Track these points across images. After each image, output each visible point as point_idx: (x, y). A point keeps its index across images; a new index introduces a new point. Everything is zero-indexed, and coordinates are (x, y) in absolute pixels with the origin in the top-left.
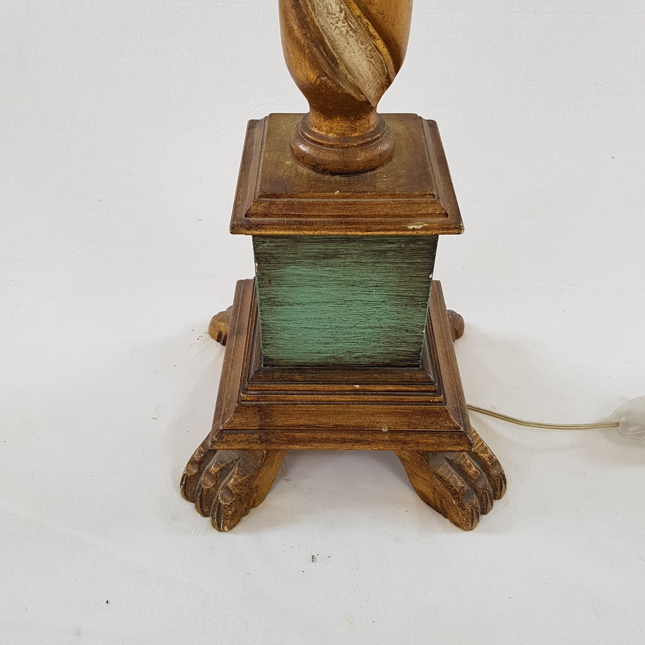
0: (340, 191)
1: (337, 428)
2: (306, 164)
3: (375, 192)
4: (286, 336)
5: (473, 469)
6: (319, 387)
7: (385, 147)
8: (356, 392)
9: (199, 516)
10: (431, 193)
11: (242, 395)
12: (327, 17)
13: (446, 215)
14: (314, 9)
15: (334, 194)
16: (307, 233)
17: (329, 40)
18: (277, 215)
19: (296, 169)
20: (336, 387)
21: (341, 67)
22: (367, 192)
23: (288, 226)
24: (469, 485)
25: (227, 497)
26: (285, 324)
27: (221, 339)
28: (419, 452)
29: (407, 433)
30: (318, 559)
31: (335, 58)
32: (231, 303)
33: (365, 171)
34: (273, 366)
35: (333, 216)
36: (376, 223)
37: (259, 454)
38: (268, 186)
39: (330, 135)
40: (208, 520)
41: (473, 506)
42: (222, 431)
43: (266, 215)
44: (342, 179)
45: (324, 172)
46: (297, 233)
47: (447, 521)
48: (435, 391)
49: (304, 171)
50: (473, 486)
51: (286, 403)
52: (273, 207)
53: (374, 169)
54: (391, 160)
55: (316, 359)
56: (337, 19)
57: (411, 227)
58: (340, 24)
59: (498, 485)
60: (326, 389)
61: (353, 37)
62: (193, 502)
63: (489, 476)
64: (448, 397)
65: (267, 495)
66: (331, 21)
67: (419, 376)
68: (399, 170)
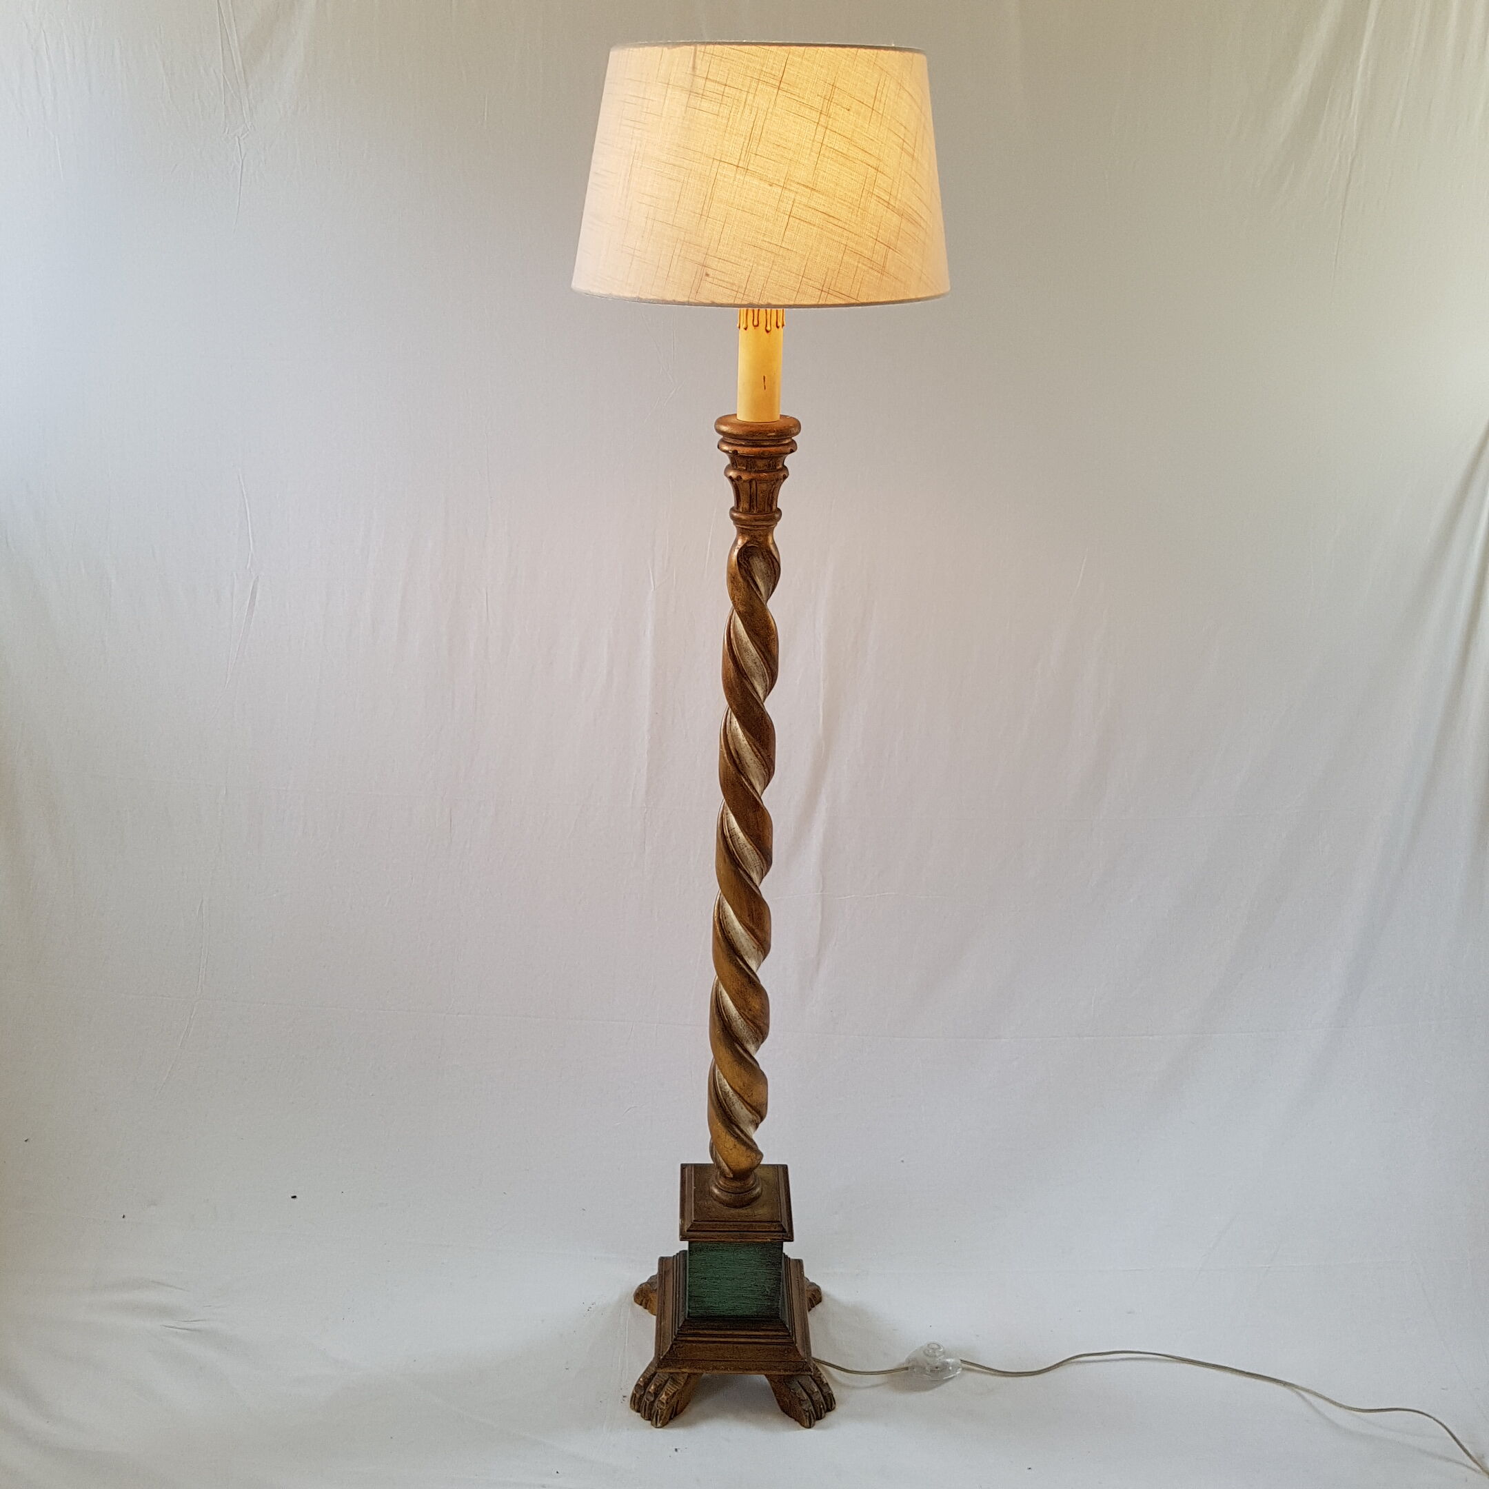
5: (813, 1388)
7: (758, 1190)
9: (643, 1421)
13: (786, 1233)
25: (661, 1406)
28: (780, 1375)
38: (698, 1215)
40: (649, 1422)
41: (810, 1409)
42: (661, 1360)
43: (695, 1234)
48: (789, 1336)
52: (703, 1227)
59: (828, 1401)
62: (639, 1412)
63: (822, 1393)
67: (780, 1325)
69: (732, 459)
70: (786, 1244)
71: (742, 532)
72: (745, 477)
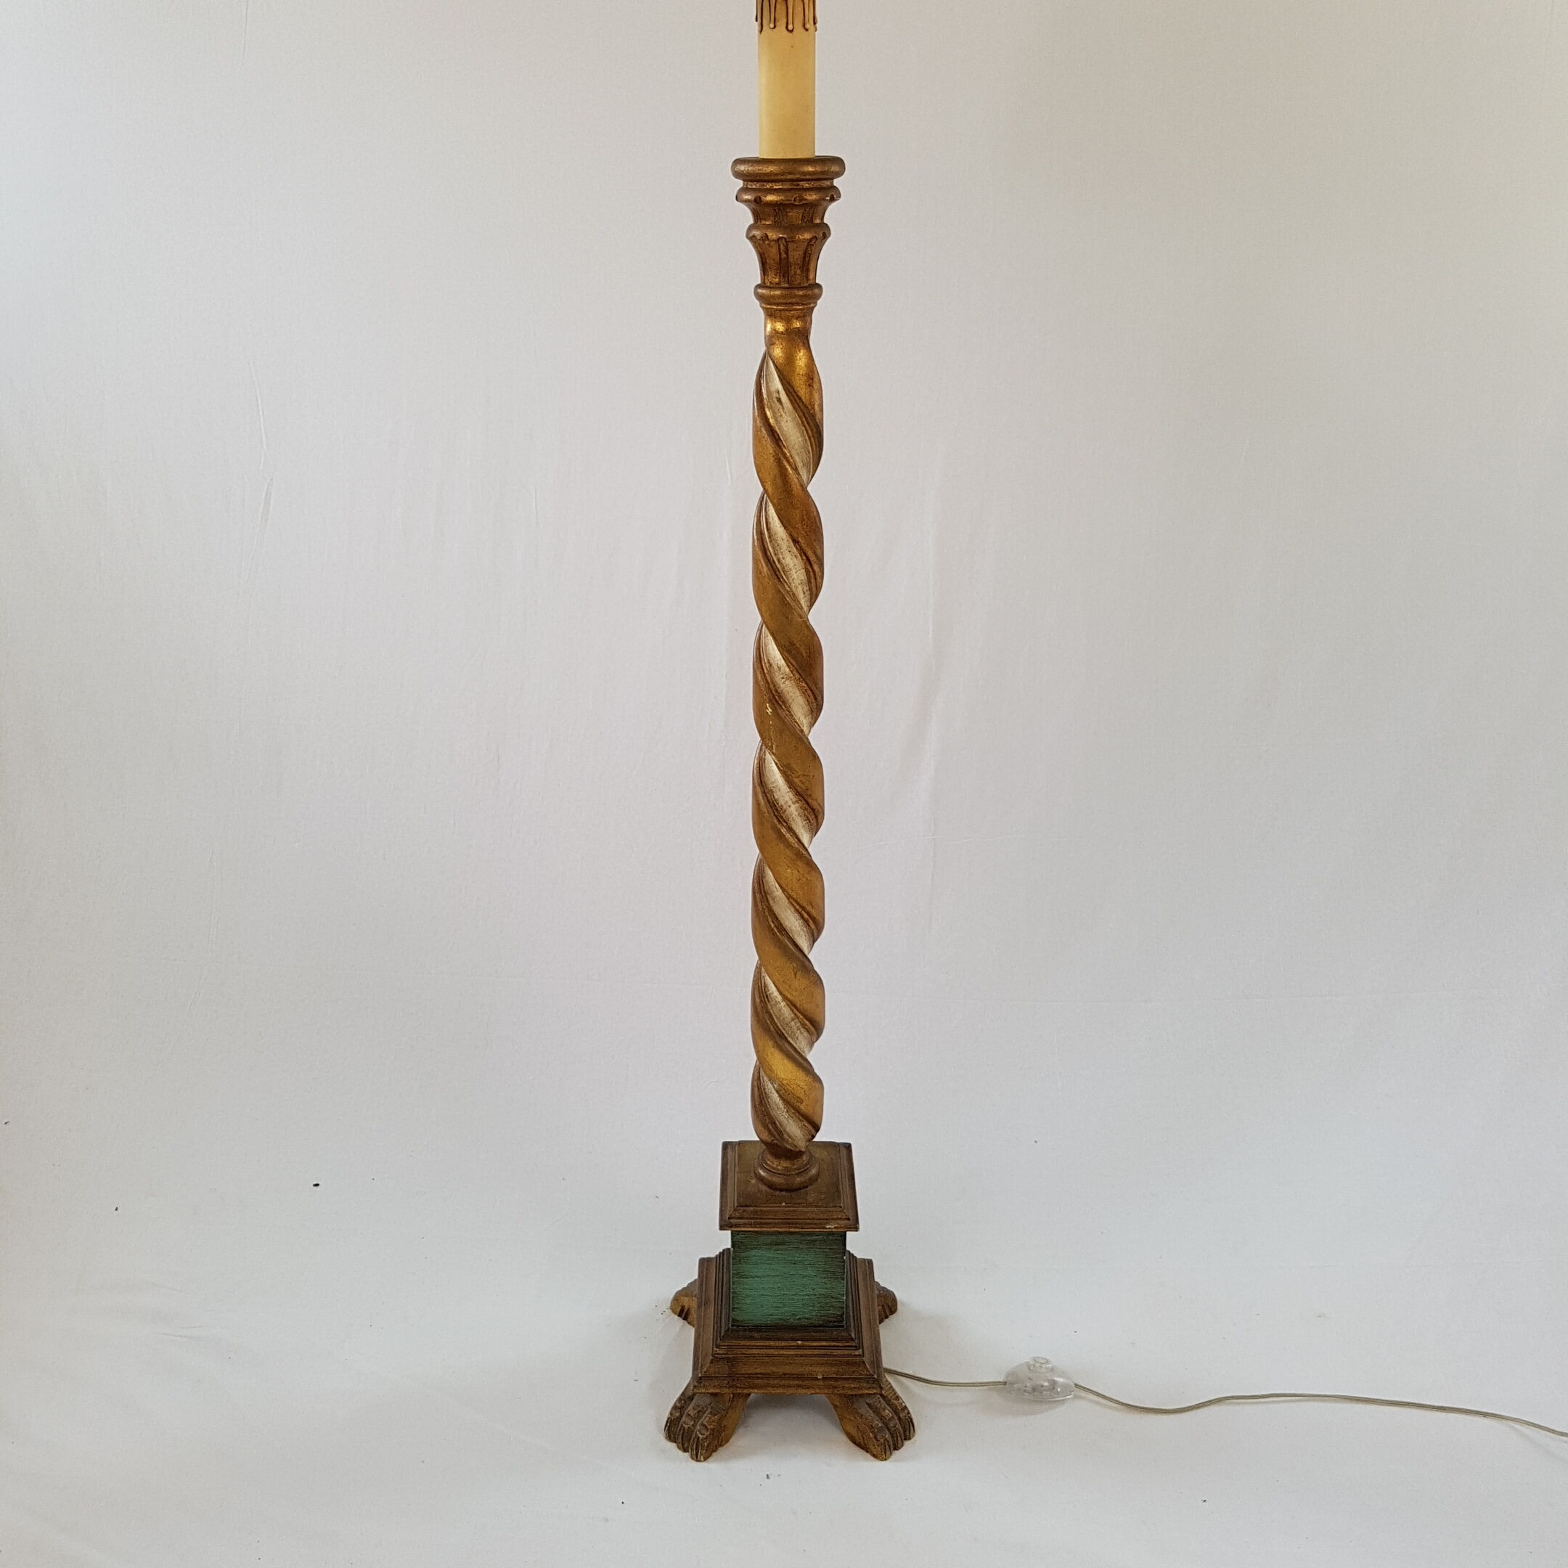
0: (786, 1203)
1: (784, 1376)
2: (765, 1184)
3: (806, 1203)
4: (748, 1301)
5: (888, 1413)
6: (772, 1343)
7: (814, 1171)
8: (798, 1347)
9: (680, 1453)
10: (840, 1204)
11: (715, 1349)
13: (849, 1219)
15: (782, 1204)
16: (765, 1229)
18: (747, 1218)
19: (758, 1187)
20: (783, 1344)
21: (785, 1136)
22: (801, 1203)
23: (755, 1225)
24: (883, 1423)
25: (704, 1432)
26: (748, 1292)
27: (684, 1314)
28: (845, 1395)
29: (836, 1379)
30: (771, 1477)
31: (781, 1131)
32: (696, 1277)
33: (800, 1189)
34: (738, 1326)
35: (781, 1219)
36: (808, 1224)
37: (727, 1398)
38: (741, 1199)
39: (779, 1167)
40: (687, 1454)
41: (886, 1439)
42: (700, 1378)
43: (740, 1218)
44: (787, 1194)
45: (776, 1189)
46: (759, 1230)
47: (868, 1455)
48: (855, 1347)
49: (764, 1188)
50: (886, 1424)
51: (748, 1356)
52: (745, 1213)
53: (806, 1187)
54: (817, 1178)
55: (770, 1321)
56: (782, 1111)
57: (828, 1227)
58: (784, 1113)
59: (907, 1426)
60: (777, 1344)
61: (791, 1119)
62: (675, 1442)
63: (899, 1419)
64: (866, 1352)
65: (731, 1436)
66: (779, 1112)
67: (845, 1334)
68: (820, 1188)
69: (756, 214)
70: (850, 1235)
71: (771, 315)
72: (773, 235)
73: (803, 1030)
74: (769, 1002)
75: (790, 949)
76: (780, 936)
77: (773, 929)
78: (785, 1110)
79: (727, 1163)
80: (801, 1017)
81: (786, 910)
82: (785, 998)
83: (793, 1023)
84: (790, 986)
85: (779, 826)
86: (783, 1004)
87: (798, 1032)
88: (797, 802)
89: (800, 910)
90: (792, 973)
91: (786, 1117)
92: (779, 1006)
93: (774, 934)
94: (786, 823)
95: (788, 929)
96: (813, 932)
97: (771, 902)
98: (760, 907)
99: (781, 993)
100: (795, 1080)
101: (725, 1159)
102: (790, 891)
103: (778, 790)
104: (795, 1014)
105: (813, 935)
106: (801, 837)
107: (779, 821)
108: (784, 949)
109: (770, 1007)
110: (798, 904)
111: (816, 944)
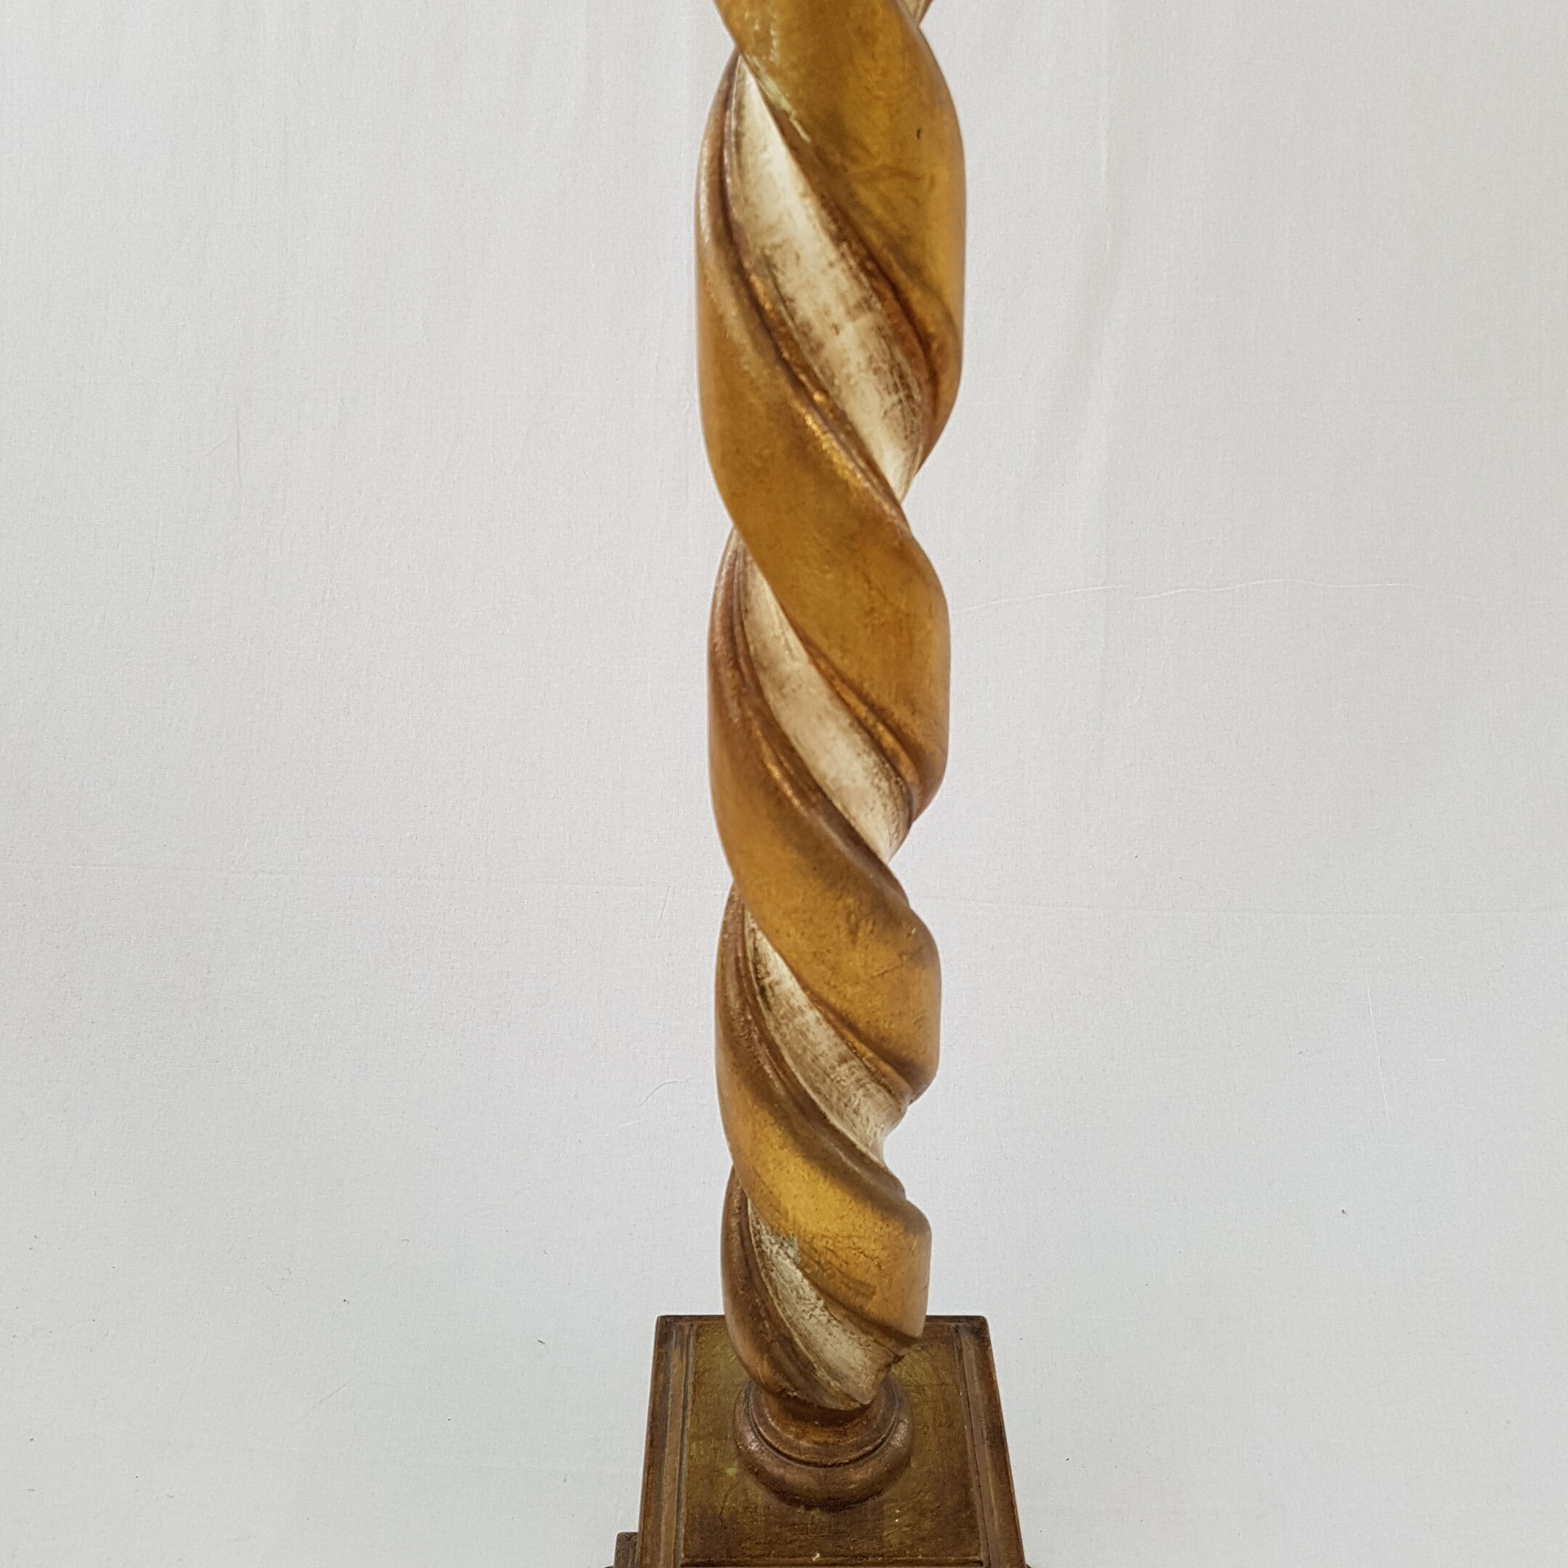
0: (823, 1555)
2: (764, 1483)
3: (882, 1556)
7: (898, 1442)
10: (977, 1558)
12: (798, 1303)
14: (776, 1294)
15: (812, 1560)
17: (800, 1335)
19: (745, 1491)
21: (821, 1373)
22: (867, 1557)
31: (810, 1362)
33: (863, 1500)
38: (698, 1541)
39: (803, 1443)
44: (827, 1517)
45: (792, 1500)
49: (759, 1495)
53: (878, 1491)
54: (908, 1465)
56: (812, 1306)
58: (817, 1312)
61: (837, 1326)
66: (803, 1308)
68: (922, 1494)
73: (872, 1087)
74: (769, 1008)
75: (838, 851)
76: (802, 809)
77: (777, 788)
78: (821, 1303)
79: (665, 1390)
80: (870, 1054)
81: (820, 718)
82: (817, 1000)
83: (843, 1069)
84: (834, 969)
85: (798, 406)
86: (812, 1015)
87: (861, 1092)
88: (864, 305)
89: (871, 721)
90: (843, 926)
91: (824, 1319)
92: (799, 1020)
93: (781, 801)
94: (824, 392)
95: (829, 785)
96: (909, 792)
97: (771, 695)
98: (734, 712)
99: (805, 987)
100: (849, 1237)
101: (661, 1377)
102: (835, 656)
103: (791, 257)
104: (852, 1048)
105: (909, 804)
106: (876, 456)
107: (797, 384)
108: (813, 849)
109: (771, 1024)
110: (864, 699)
111: (915, 825)
